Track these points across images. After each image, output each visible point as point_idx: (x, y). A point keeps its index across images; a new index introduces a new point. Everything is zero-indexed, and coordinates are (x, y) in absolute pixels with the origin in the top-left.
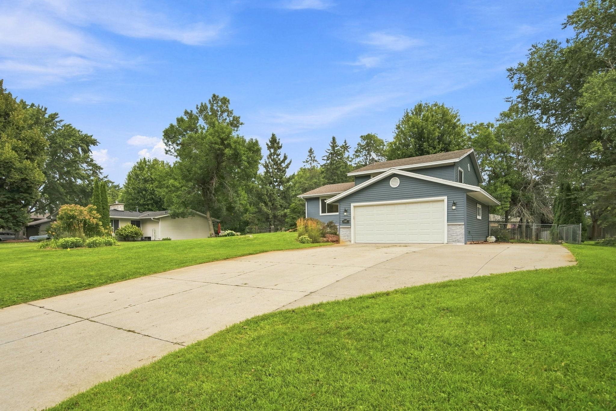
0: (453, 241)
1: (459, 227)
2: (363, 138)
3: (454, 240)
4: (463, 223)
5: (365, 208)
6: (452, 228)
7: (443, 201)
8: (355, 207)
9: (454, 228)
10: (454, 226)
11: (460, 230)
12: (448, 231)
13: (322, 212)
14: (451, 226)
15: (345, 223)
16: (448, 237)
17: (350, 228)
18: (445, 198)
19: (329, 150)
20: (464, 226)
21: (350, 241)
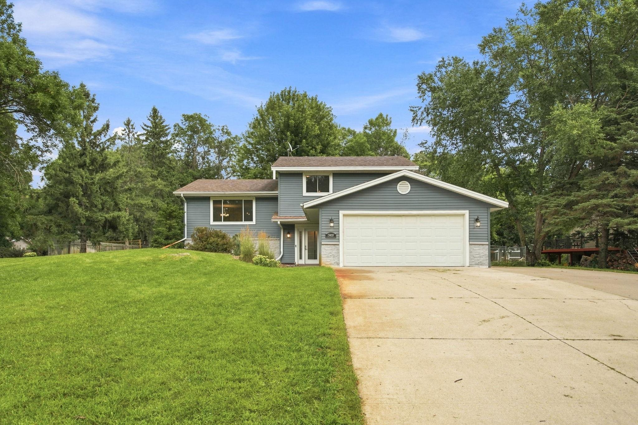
0: (476, 264)
1: (482, 247)
2: (188, 118)
3: (477, 262)
4: (487, 243)
5: (359, 218)
6: (475, 249)
7: (463, 215)
8: (344, 215)
9: (477, 249)
10: (477, 246)
11: (484, 250)
12: (470, 252)
13: (214, 220)
14: (473, 246)
15: (330, 238)
16: (470, 259)
17: (338, 245)
18: (467, 212)
19: (148, 127)
20: (487, 247)
21: (338, 264)
